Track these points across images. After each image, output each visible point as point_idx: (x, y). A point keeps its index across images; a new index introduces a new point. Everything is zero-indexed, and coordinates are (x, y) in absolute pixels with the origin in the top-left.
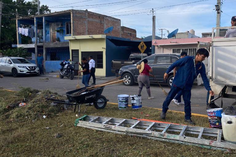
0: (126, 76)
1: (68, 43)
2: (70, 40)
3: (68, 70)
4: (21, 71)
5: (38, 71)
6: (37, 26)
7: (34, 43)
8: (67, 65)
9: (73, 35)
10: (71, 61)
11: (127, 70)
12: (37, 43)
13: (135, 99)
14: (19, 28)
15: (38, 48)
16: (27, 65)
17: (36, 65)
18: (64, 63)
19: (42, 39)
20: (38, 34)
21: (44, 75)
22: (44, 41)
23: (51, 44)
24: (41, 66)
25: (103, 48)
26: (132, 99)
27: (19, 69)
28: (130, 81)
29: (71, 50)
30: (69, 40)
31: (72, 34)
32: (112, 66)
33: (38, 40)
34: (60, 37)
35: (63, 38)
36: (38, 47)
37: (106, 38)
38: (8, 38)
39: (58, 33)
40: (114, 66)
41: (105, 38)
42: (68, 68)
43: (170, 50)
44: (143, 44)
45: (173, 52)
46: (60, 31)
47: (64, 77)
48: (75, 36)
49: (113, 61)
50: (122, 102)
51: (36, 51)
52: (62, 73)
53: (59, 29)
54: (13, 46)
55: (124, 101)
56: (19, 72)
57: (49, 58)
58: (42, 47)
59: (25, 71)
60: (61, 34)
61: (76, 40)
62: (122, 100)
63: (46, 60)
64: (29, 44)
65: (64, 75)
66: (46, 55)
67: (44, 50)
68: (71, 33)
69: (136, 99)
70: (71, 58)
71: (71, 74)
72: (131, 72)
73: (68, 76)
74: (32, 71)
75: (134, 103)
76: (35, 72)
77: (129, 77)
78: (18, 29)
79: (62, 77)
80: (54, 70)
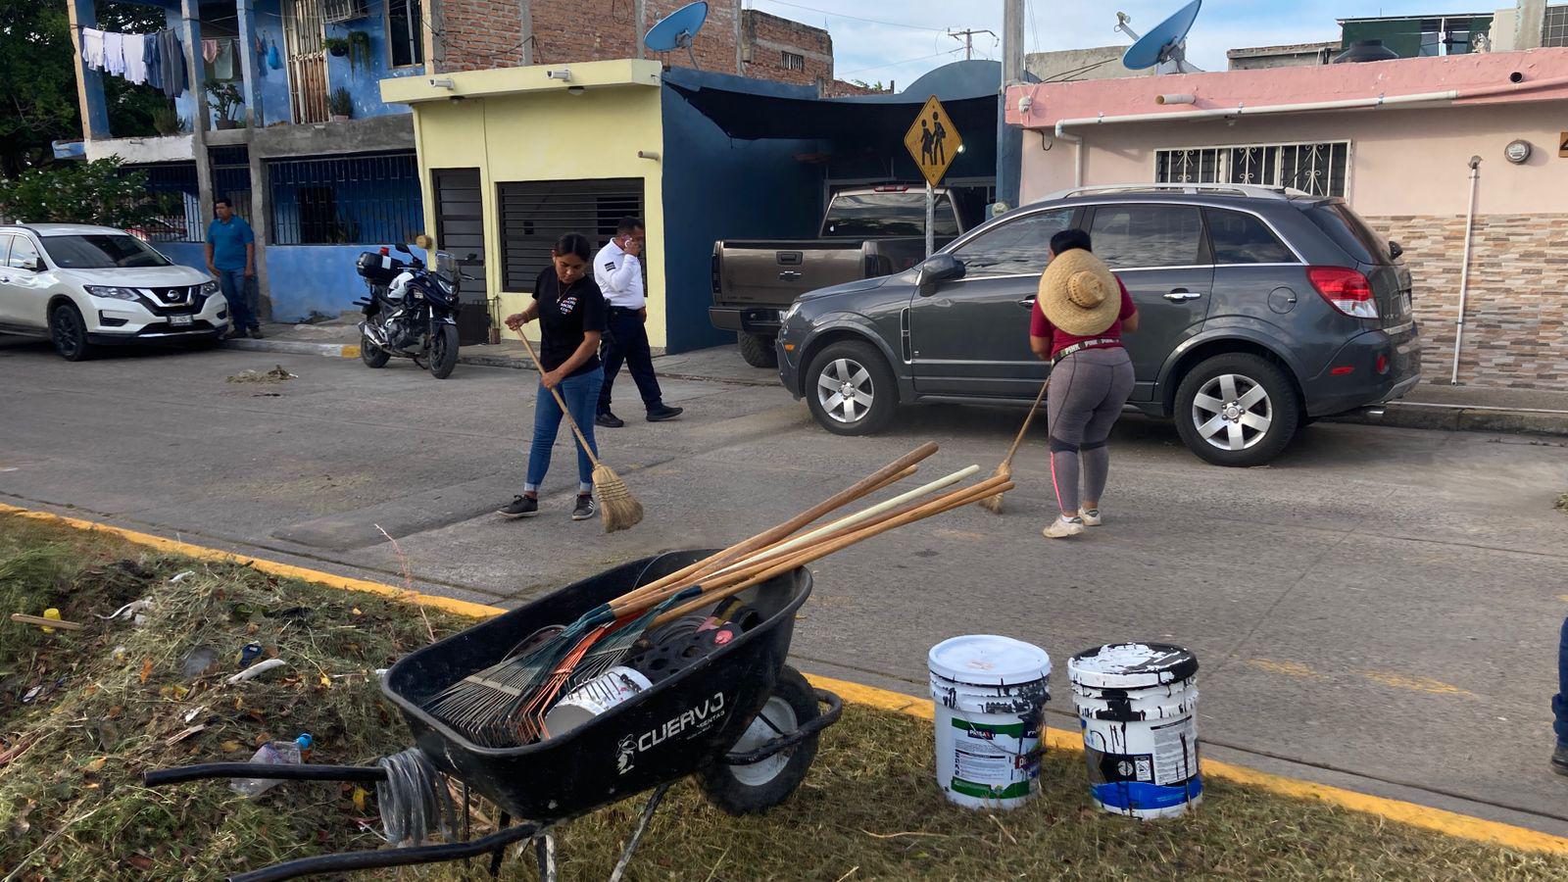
0: (841, 364)
1: (406, 124)
2: (420, 105)
3: (414, 312)
4: (105, 321)
5: (221, 315)
6: (197, 15)
7: (192, 131)
8: (405, 277)
9: (439, 70)
10: (429, 246)
11: (844, 320)
12: (206, 127)
13: (1138, 717)
14: (87, 31)
15: (217, 162)
16: (147, 279)
17: (208, 279)
18: (386, 263)
19: (240, 100)
20: (207, 68)
21: (264, 342)
22: (252, 116)
23: (298, 135)
24: (239, 283)
25: (641, 155)
26: (1104, 706)
27: (92, 307)
28: (867, 400)
29: (428, 173)
30: (412, 104)
31: (429, 66)
32: (716, 284)
33: (213, 111)
34: (353, 83)
35: (373, 90)
36: (217, 154)
37: (666, 83)
38: (39, 104)
39: (341, 62)
40: (731, 286)
41: (658, 82)
42: (414, 300)
43: (1139, 159)
44: (935, 116)
45: (1162, 177)
46: (352, 47)
47: (393, 360)
48: (452, 75)
49: (720, 244)
50: (990, 731)
51: (205, 183)
52: (376, 332)
53: (343, 35)
54: (61, 150)
55: (1013, 720)
56: (94, 326)
57: (288, 224)
58: (239, 153)
59: (136, 319)
60: (357, 65)
61: (460, 104)
62: (992, 709)
63: (273, 239)
64: (158, 134)
65: (389, 346)
66: (270, 208)
67: (255, 177)
68: (420, 59)
69: (1151, 713)
70: (430, 229)
71: (435, 338)
72: (875, 335)
73: (415, 349)
74: (177, 320)
75: (1130, 759)
76: (204, 324)
77: (863, 374)
78: (82, 38)
79: (377, 358)
80: (323, 307)
